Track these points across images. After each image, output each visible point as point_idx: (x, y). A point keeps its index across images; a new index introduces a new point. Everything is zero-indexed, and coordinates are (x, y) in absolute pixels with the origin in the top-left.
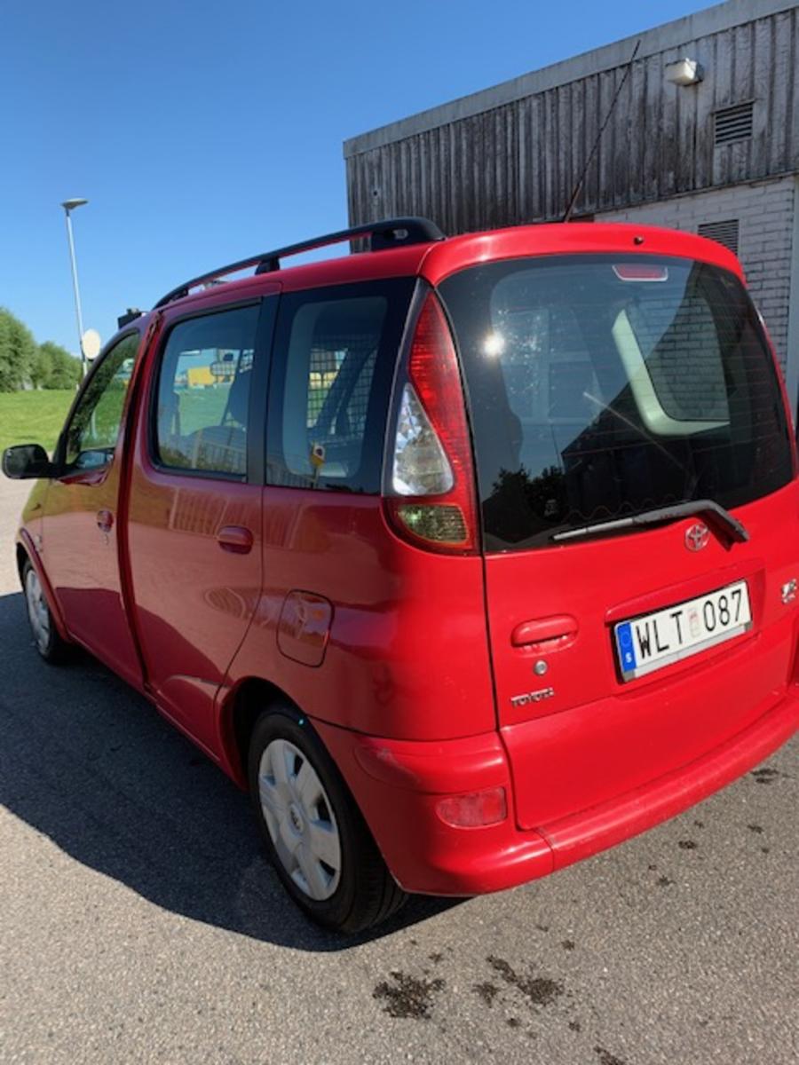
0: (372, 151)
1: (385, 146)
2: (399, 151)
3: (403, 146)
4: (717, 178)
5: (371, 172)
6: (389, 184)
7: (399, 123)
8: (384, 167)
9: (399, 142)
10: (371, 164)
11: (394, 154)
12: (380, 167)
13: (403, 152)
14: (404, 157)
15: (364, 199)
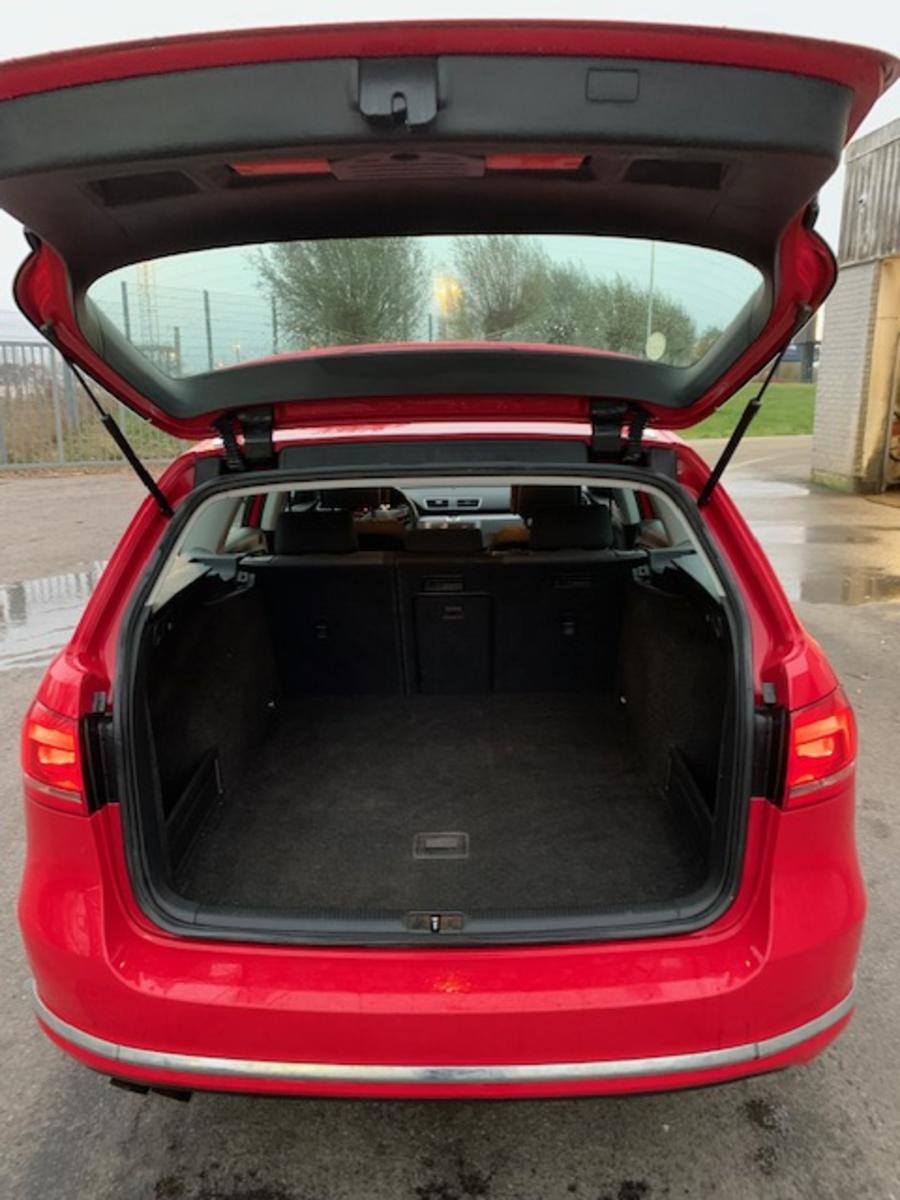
0: (865, 155)
1: (878, 150)
2: (886, 155)
3: (890, 149)
5: (863, 178)
6: (874, 192)
7: (889, 125)
8: (873, 172)
9: (886, 146)
10: (863, 169)
11: (882, 158)
12: (870, 169)
13: (889, 155)
14: (889, 161)
15: (854, 206)
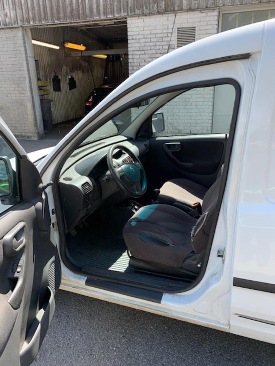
4: (185, 7)
